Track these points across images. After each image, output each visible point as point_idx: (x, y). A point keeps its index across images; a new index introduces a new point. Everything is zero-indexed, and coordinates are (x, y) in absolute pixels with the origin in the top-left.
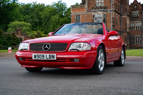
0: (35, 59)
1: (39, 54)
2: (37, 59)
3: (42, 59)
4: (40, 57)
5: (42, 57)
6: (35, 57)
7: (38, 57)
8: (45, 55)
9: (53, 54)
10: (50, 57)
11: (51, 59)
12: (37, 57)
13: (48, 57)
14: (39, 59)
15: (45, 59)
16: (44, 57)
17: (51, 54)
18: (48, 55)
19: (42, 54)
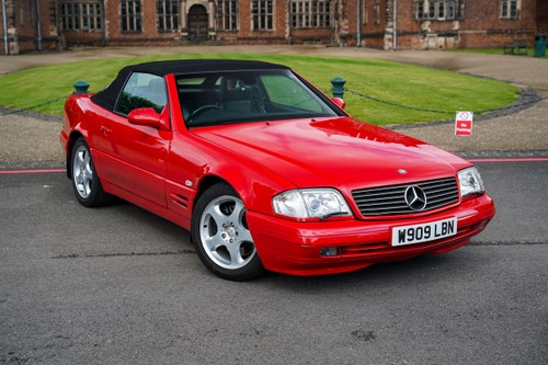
0: (402, 243)
1: (415, 227)
2: (407, 242)
3: (423, 240)
4: (419, 236)
5: (424, 234)
6: (402, 237)
7: (413, 235)
8: (432, 225)
9: (451, 220)
10: (443, 229)
11: (447, 235)
12: (407, 237)
13: (439, 231)
14: (415, 241)
15: (432, 238)
16: (429, 232)
17: (447, 221)
18: (439, 223)
19: (423, 226)
